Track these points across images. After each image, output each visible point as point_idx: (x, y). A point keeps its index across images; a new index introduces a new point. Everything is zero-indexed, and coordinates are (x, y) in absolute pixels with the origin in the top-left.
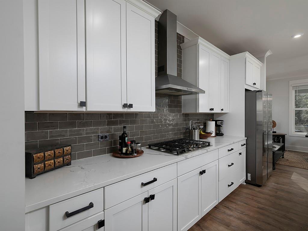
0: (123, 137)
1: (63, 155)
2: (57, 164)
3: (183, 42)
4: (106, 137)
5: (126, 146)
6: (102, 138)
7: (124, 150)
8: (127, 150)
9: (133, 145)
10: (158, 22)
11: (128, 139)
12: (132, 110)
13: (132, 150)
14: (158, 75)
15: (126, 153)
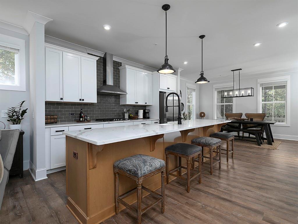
0: (80, 114)
1: (54, 119)
2: (52, 122)
3: (121, 65)
4: (73, 114)
5: (82, 117)
6: (71, 114)
7: (81, 119)
8: (82, 119)
9: (85, 117)
10: (103, 58)
11: (83, 115)
12: (84, 102)
13: (85, 119)
14: (103, 85)
15: (82, 121)
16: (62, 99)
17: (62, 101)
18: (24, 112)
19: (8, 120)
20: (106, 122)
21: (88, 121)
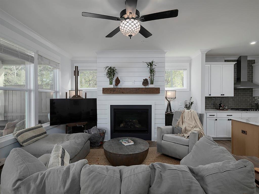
0: (220, 105)
4: (214, 104)
6: (213, 104)
7: (221, 108)
8: (222, 108)
9: (224, 107)
10: (237, 60)
11: (222, 105)
12: (224, 96)
13: (224, 108)
14: (237, 81)
15: (222, 109)
16: (210, 95)
17: (210, 96)
18: (192, 103)
19: (185, 107)
20: (243, 112)
21: (226, 109)
